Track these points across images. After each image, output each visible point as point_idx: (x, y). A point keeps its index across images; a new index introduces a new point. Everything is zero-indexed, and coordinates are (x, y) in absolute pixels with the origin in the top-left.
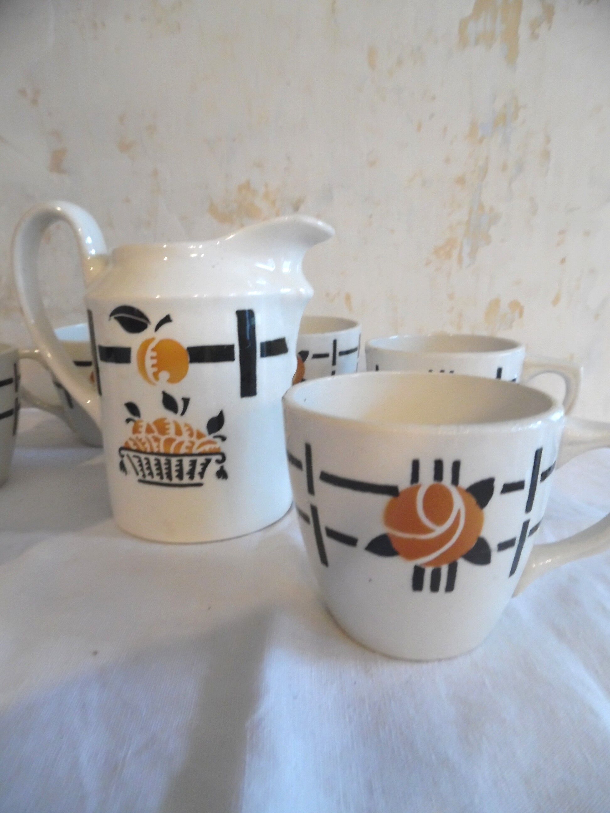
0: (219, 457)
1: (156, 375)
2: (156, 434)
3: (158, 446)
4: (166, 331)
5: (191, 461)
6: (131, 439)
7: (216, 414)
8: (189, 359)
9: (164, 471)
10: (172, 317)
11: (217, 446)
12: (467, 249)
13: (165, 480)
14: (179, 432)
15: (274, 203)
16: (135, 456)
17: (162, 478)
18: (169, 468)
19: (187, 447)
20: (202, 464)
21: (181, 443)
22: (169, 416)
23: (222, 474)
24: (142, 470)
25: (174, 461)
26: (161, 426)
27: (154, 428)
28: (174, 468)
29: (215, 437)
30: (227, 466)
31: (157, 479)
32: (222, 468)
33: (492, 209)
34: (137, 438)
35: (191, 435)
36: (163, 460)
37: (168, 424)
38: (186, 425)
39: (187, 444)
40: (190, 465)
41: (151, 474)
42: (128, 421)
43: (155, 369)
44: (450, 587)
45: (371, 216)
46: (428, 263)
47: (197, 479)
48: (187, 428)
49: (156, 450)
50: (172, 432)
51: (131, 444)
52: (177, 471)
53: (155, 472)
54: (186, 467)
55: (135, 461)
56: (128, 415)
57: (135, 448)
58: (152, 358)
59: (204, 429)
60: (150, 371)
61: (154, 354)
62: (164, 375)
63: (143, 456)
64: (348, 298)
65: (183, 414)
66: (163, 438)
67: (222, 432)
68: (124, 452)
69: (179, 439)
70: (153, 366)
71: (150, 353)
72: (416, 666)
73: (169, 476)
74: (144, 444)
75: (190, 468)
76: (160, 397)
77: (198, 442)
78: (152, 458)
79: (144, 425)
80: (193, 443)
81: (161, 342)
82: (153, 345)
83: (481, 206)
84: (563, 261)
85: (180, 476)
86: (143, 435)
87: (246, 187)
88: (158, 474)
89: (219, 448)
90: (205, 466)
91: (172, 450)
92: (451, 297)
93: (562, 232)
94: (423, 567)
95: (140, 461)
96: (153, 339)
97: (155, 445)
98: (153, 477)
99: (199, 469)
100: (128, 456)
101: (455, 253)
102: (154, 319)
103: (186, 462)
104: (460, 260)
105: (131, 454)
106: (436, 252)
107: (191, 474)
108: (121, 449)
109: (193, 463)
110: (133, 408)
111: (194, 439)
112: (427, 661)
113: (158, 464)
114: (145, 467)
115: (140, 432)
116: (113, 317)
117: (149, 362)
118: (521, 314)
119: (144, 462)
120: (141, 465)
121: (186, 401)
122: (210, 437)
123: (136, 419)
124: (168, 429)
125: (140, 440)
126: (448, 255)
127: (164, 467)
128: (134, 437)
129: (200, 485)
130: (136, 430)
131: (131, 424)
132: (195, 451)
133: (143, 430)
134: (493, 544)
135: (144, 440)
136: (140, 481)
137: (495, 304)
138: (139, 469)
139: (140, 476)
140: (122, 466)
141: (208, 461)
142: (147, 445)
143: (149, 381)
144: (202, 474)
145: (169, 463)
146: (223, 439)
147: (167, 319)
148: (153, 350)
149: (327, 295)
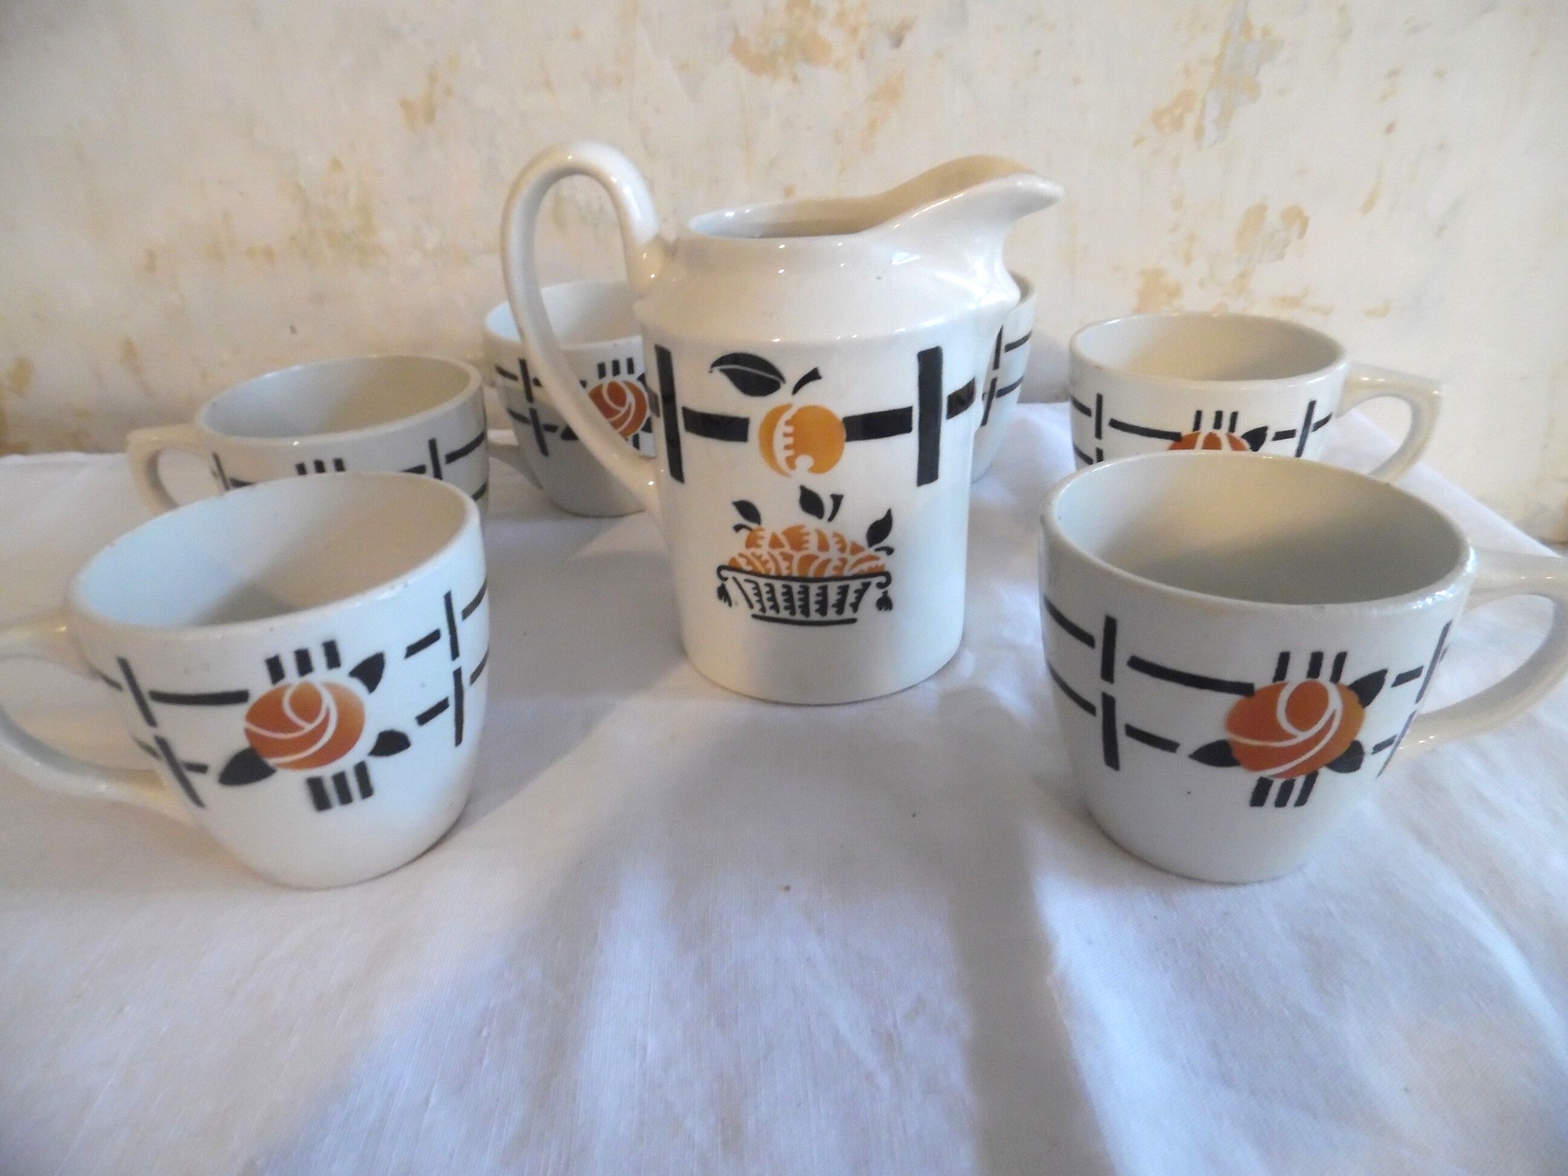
0: (882, 579)
1: (791, 462)
2: (787, 549)
3: (789, 568)
4: (811, 394)
5: (840, 587)
6: (741, 555)
7: (880, 515)
8: (845, 436)
9: (798, 604)
10: (821, 373)
11: (879, 563)
12: (1213, 112)
13: (799, 616)
14: (823, 546)
15: (854, 31)
16: (747, 581)
17: (793, 613)
18: (805, 600)
19: (836, 568)
20: (856, 591)
21: (827, 562)
22: (811, 523)
23: (885, 603)
24: (760, 601)
25: (814, 589)
26: (796, 537)
27: (783, 539)
28: (813, 598)
29: (878, 550)
30: (893, 591)
31: (784, 614)
32: (885, 593)
33: (1266, 32)
34: (753, 554)
35: (842, 549)
36: (796, 587)
37: (808, 534)
38: (836, 535)
39: (835, 562)
40: (839, 594)
41: (775, 607)
42: (738, 528)
43: (790, 453)
44: (1302, 801)
45: (1037, 53)
46: (1141, 139)
47: (848, 613)
48: (836, 539)
49: (785, 573)
50: (812, 547)
51: (742, 563)
52: (817, 602)
53: (782, 603)
54: (833, 597)
55: (749, 588)
56: (739, 519)
57: (749, 568)
58: (786, 435)
59: (862, 541)
60: (781, 455)
61: (790, 429)
62: (805, 462)
63: (762, 582)
65: (831, 519)
66: (797, 556)
67: (886, 542)
68: (725, 573)
69: (823, 556)
70: (787, 447)
71: (781, 428)
72: (1231, 891)
73: (805, 610)
74: (765, 563)
75: (839, 597)
76: (797, 494)
77: (852, 559)
78: (778, 585)
79: (767, 535)
80: (844, 561)
81: (801, 411)
82: (788, 415)
83: (1247, 27)
84: (1390, 129)
85: (823, 610)
86: (764, 550)
88: (786, 608)
89: (883, 566)
90: (860, 593)
91: (811, 574)
92: (1177, 203)
93: (1394, 73)
94: (1271, 779)
95: (757, 587)
96: (788, 407)
97: (784, 565)
98: (778, 611)
99: (851, 598)
100: (735, 579)
101: (1190, 120)
102: (792, 375)
103: (833, 589)
104: (1199, 132)
105: (741, 577)
106: (1157, 118)
107: (840, 606)
108: (720, 569)
109: (844, 591)
110: (748, 510)
111: (847, 555)
112: (1244, 884)
113: (788, 593)
114: (765, 596)
115: (758, 546)
116: (716, 369)
117: (780, 441)
118: (1302, 232)
119: (764, 590)
120: (759, 594)
121: (837, 500)
122: (871, 551)
123: (753, 526)
124: (807, 542)
125: (759, 558)
126: (1178, 124)
127: (796, 597)
128: (748, 552)
129: (853, 621)
130: (751, 543)
131: (744, 533)
132: (847, 572)
133: (765, 543)
134: (1368, 747)
135: (765, 557)
136: (755, 616)
137: (1258, 213)
138: (754, 599)
139: (757, 609)
140: (723, 594)
141: (866, 586)
142: (771, 566)
143: (780, 471)
144: (855, 607)
145: (805, 591)
146: (890, 551)
147: (813, 376)
148: (788, 423)
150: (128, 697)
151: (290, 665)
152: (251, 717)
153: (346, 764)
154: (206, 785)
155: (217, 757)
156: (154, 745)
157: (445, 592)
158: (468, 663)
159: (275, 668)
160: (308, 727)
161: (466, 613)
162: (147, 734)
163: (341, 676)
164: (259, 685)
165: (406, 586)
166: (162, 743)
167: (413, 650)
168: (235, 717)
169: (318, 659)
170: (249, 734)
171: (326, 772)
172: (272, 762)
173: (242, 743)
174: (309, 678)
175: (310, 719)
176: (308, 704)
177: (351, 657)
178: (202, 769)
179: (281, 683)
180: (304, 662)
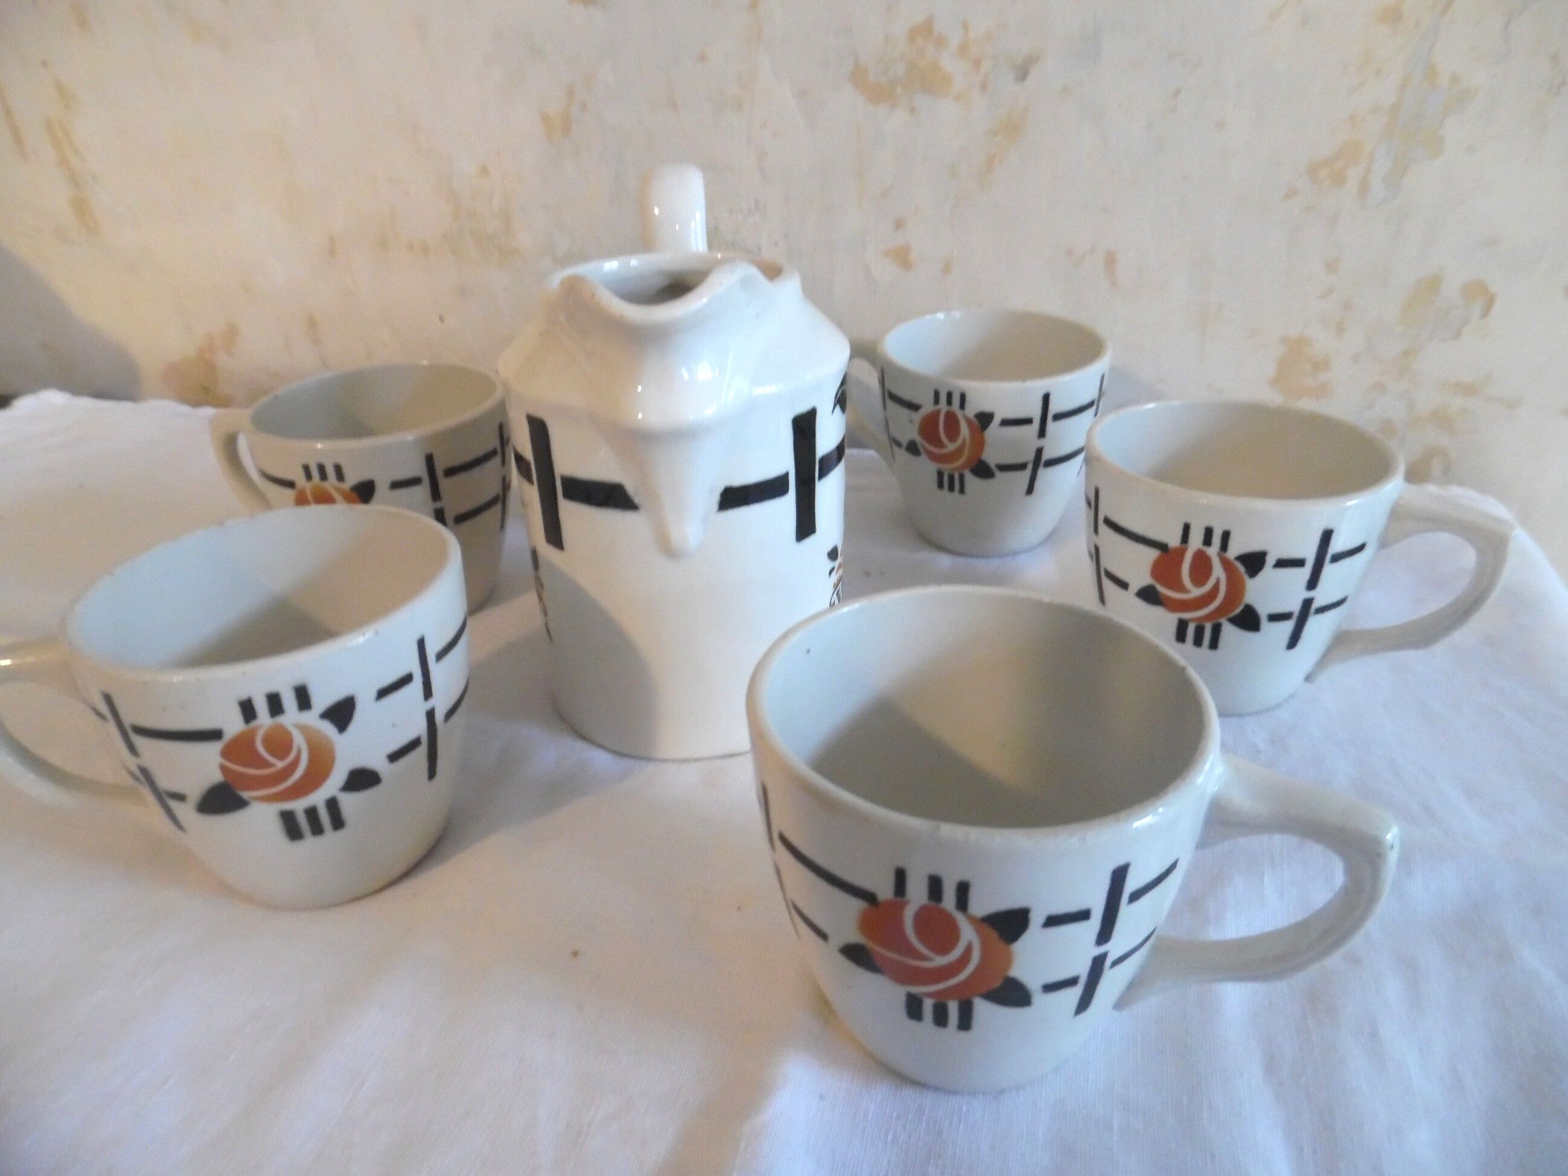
12: (1381, 168)
15: (977, 63)
33: (1455, 79)
45: (1177, 92)
46: (1291, 194)
64: (1111, 260)
83: (1431, 73)
87: (925, 30)
92: (1331, 267)
101: (1354, 175)
104: (1364, 188)
106: (1313, 171)
118: (1487, 310)
126: (1339, 179)
137: (1432, 285)
149: (1069, 252)
150: (112, 727)
151: (261, 707)
152: (226, 753)
153: (318, 798)
154: (186, 812)
155: (195, 788)
156: (137, 773)
157: (417, 636)
158: (441, 702)
159: (248, 709)
160: (280, 765)
161: (440, 656)
162: (132, 762)
163: (312, 718)
164: (233, 724)
165: (377, 632)
166: (144, 771)
167: (383, 693)
168: (211, 751)
169: (289, 701)
170: (223, 769)
171: (299, 806)
172: (245, 795)
173: (217, 777)
174: (281, 719)
175: (281, 758)
176: (280, 743)
177: (322, 700)
178: (180, 797)
179: (253, 724)
180: (275, 704)
